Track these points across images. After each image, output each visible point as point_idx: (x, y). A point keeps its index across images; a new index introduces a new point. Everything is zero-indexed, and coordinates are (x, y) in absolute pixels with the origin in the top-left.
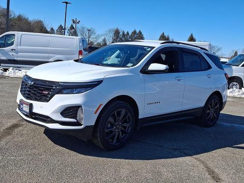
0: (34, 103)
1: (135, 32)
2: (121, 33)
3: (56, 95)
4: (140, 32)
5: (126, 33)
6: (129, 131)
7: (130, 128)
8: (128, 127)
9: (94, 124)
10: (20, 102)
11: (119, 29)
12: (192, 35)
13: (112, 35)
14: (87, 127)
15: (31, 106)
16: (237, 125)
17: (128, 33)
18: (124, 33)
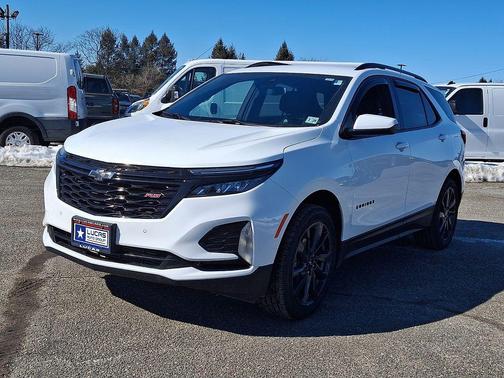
0: (122, 222)
1: (152, 39)
2: (119, 41)
3: (184, 200)
4: (166, 40)
5: (130, 40)
6: (326, 273)
7: (328, 265)
8: (325, 263)
9: (272, 262)
10: (73, 222)
11: (113, 30)
12: (284, 46)
13: (95, 44)
14: (260, 270)
15: (114, 231)
16: (487, 241)
17: (135, 41)
18: (125, 40)
